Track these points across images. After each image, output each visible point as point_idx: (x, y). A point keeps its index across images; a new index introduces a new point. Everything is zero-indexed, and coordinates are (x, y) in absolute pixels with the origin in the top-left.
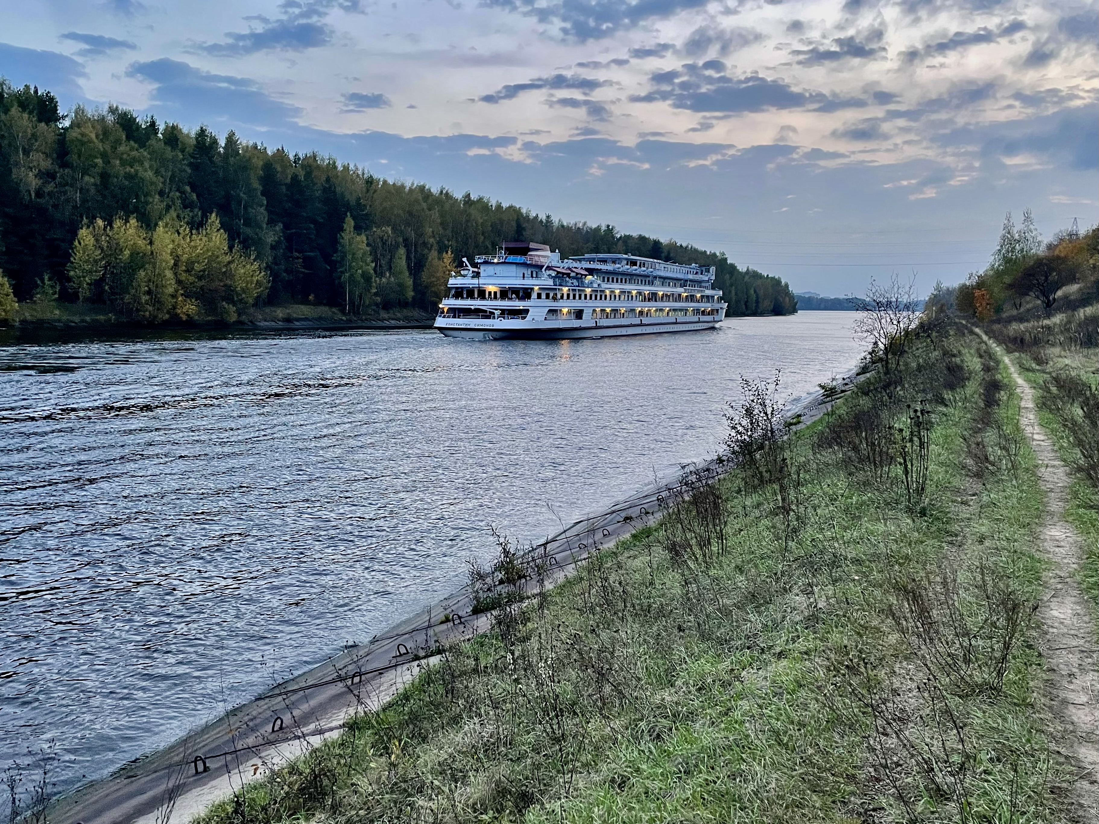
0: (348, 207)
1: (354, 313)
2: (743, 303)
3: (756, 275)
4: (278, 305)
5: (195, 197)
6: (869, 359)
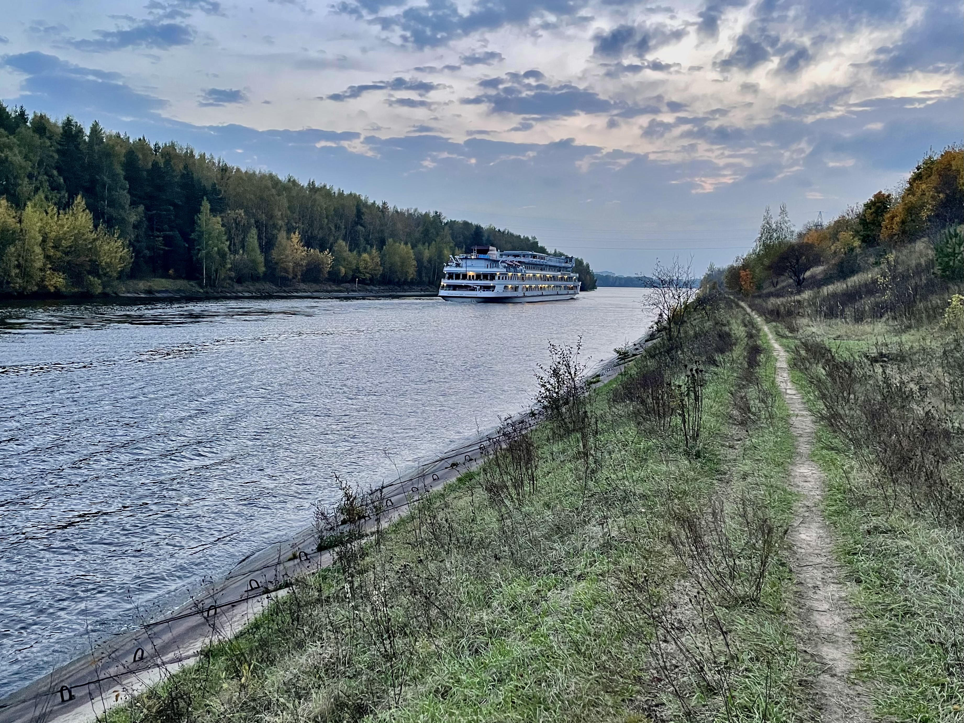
0: (205, 192)
1: (211, 286)
4: (141, 279)
5: (62, 180)
6: (655, 328)
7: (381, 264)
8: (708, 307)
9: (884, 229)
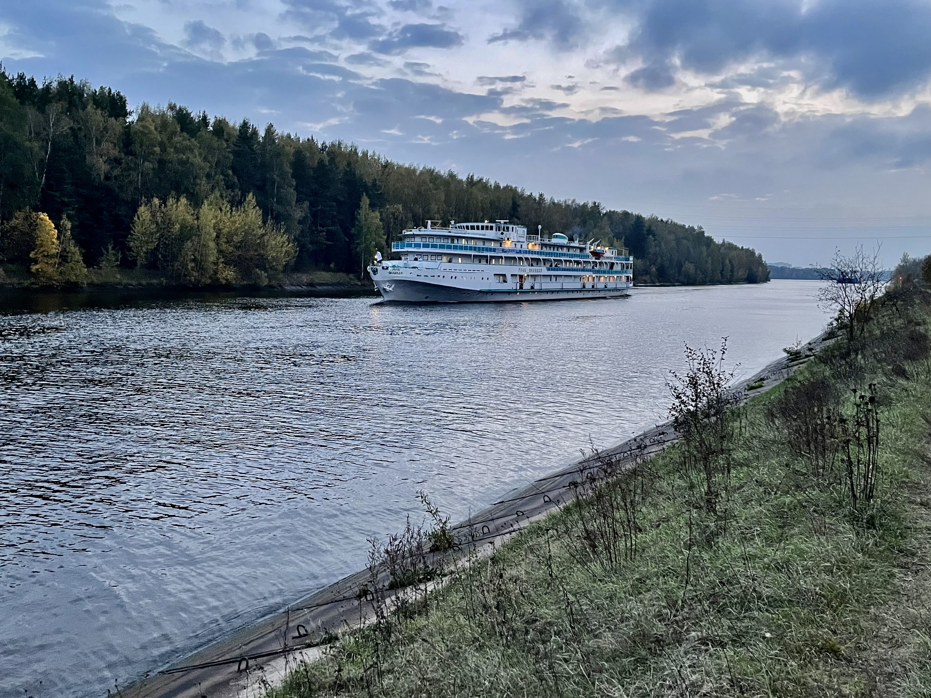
0: (365, 187)
1: (368, 279)
2: (719, 272)
3: (731, 247)
4: (304, 272)
5: (236, 180)
6: (835, 325)
8: (899, 302)
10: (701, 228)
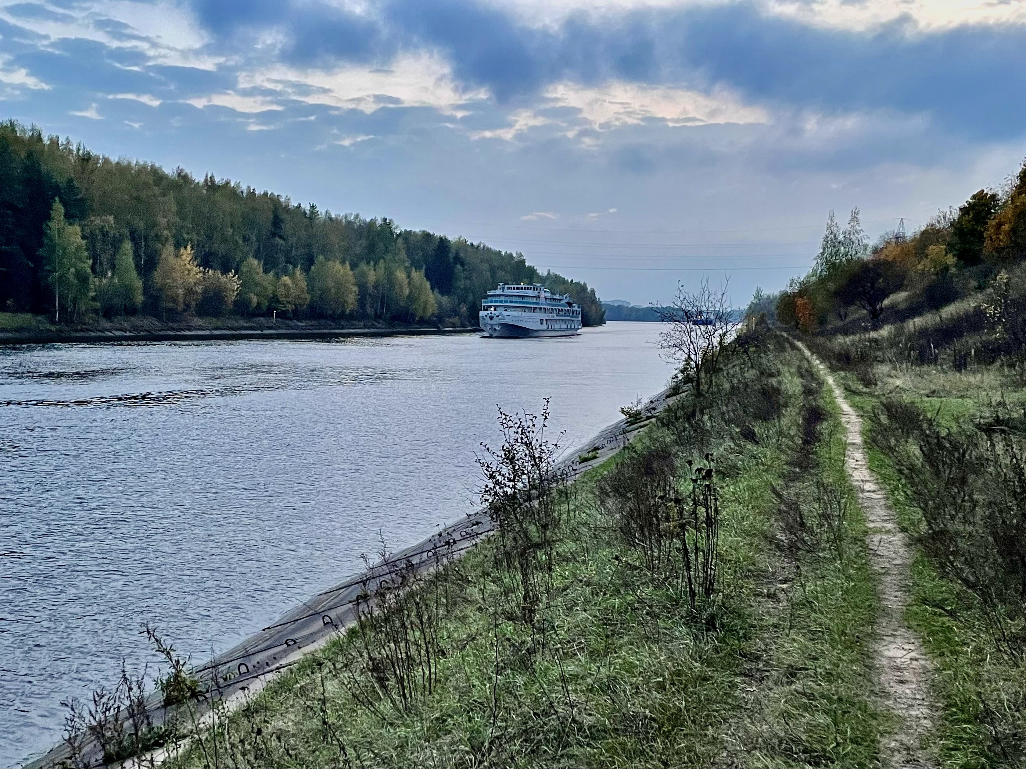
0: (57, 190)
1: (66, 322)
3: (558, 280)
6: (680, 378)
7: (308, 290)
8: (751, 349)
9: (987, 243)
10: (521, 255)
